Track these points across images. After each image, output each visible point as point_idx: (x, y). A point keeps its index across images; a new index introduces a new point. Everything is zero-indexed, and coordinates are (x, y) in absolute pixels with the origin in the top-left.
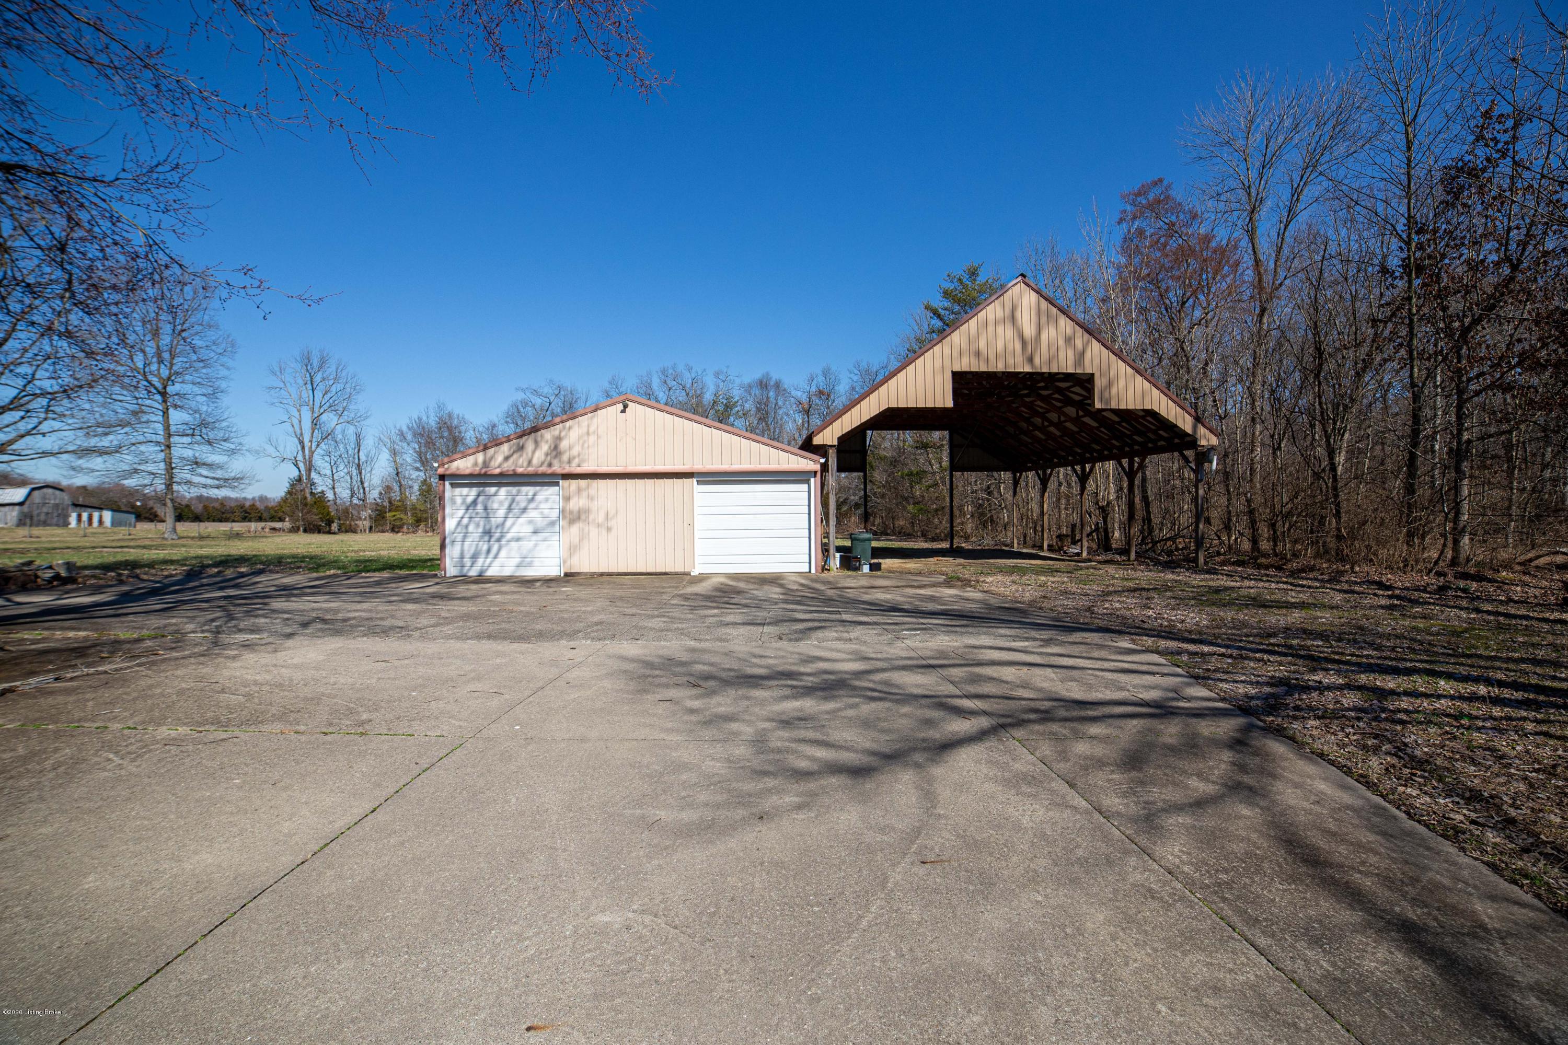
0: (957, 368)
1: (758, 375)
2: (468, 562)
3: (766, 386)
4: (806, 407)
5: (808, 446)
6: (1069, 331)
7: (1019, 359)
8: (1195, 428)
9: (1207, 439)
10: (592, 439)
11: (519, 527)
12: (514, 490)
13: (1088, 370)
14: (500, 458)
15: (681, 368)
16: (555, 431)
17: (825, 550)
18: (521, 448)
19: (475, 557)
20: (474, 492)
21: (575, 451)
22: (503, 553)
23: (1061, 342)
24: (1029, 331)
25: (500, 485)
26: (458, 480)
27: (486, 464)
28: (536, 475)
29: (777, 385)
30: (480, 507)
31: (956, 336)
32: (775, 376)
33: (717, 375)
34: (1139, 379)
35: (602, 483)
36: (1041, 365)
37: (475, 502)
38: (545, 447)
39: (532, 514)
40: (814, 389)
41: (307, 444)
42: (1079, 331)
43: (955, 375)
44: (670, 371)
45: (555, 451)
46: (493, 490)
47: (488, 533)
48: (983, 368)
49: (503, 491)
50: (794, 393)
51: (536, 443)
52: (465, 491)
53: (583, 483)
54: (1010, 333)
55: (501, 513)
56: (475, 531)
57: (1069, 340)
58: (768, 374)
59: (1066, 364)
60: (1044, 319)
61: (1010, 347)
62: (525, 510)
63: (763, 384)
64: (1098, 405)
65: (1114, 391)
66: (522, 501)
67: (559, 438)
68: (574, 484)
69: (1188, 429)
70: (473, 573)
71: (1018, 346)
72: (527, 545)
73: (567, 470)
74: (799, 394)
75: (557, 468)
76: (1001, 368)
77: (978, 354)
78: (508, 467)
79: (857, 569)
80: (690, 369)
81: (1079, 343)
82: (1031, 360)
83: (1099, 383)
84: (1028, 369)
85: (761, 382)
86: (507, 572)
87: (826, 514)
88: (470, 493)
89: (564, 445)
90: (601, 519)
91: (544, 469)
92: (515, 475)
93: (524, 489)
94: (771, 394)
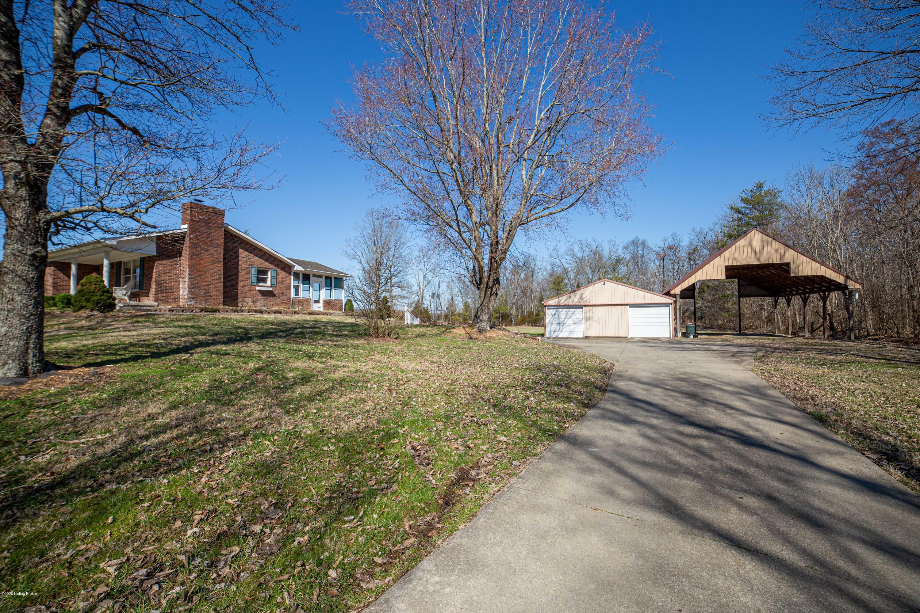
0: (727, 265)
1: (631, 238)
2: (552, 332)
3: (637, 244)
4: (662, 256)
5: (668, 294)
6: (777, 247)
7: (754, 259)
8: (846, 281)
9: (852, 285)
10: (593, 294)
11: (569, 322)
12: (567, 310)
13: (787, 261)
14: (563, 300)
15: (590, 240)
16: (581, 291)
17: (676, 331)
18: (570, 297)
19: (555, 331)
20: (555, 310)
21: (588, 298)
22: (564, 330)
23: (773, 252)
24: (758, 249)
25: (563, 308)
26: (550, 307)
27: (559, 302)
28: (575, 305)
29: (643, 243)
30: (556, 316)
31: (726, 253)
32: (642, 238)
33: (610, 242)
34: (814, 263)
35: (597, 308)
36: (764, 261)
37: (555, 314)
38: (578, 297)
39: (573, 318)
40: (666, 245)
41: (421, 286)
42: (782, 246)
43: (726, 267)
44: (584, 242)
45: (581, 298)
46: (561, 310)
47: (559, 324)
48: (738, 264)
49: (564, 310)
50: (654, 249)
51: (575, 296)
52: (552, 310)
53: (591, 308)
54: (750, 250)
55: (564, 317)
56: (555, 323)
57: (776, 251)
58: (637, 237)
59: (776, 259)
60: (765, 243)
61: (750, 255)
62: (571, 316)
63: (635, 243)
64: (792, 275)
65: (800, 268)
66: (570, 314)
67: (583, 294)
68: (588, 308)
69: (842, 282)
70: (554, 336)
71: (753, 255)
72: (572, 328)
73: (586, 304)
74: (657, 249)
75: (582, 303)
76: (746, 263)
77: (735, 259)
78: (566, 303)
79: (689, 337)
80: (595, 241)
81: (782, 252)
82: (759, 259)
83: (792, 266)
84: (758, 263)
85: (633, 242)
86: (565, 336)
87: (676, 317)
88: (553, 311)
89: (584, 296)
90: (597, 319)
91: (578, 304)
92: (569, 305)
93: (571, 310)
94: (640, 248)
